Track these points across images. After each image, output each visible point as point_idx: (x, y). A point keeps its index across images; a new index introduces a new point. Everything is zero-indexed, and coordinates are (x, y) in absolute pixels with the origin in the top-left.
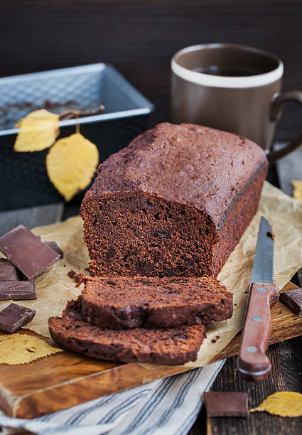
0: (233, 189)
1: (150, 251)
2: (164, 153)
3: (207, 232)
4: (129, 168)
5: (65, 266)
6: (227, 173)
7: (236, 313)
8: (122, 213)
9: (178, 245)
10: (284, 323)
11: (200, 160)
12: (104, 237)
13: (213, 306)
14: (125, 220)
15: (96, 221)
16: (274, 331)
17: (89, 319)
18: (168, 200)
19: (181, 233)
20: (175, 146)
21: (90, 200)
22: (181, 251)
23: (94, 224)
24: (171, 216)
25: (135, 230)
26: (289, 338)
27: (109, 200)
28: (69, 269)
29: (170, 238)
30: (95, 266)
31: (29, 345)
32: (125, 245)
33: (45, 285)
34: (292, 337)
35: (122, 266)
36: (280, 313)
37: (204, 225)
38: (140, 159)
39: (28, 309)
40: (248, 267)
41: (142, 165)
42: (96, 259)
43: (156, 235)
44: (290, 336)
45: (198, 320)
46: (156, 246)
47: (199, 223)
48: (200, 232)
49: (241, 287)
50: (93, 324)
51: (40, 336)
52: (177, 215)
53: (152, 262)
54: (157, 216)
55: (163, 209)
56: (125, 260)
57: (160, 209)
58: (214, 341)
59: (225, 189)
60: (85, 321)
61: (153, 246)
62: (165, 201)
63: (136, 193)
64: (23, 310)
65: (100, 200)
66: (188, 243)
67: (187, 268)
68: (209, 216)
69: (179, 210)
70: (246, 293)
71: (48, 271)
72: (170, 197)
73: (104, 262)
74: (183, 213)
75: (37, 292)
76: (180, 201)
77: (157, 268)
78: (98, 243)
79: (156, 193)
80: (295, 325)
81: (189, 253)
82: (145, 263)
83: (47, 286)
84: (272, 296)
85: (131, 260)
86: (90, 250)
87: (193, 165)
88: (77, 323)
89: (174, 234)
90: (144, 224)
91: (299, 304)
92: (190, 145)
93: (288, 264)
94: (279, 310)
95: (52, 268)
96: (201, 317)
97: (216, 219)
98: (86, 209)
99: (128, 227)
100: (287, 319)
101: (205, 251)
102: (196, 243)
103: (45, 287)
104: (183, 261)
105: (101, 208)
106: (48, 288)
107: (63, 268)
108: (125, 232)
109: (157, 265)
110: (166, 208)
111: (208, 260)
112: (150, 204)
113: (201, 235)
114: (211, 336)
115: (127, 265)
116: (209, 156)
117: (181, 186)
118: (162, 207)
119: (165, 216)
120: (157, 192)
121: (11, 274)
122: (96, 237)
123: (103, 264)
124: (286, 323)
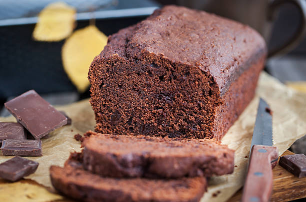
0: (235, 60)
1: (154, 114)
2: (170, 24)
3: (210, 93)
4: (136, 34)
5: (72, 131)
6: (231, 45)
7: (237, 172)
8: (128, 75)
9: (181, 107)
10: (284, 184)
11: (204, 31)
12: (110, 100)
13: (215, 159)
14: (131, 82)
15: (103, 84)
16: (274, 191)
17: (90, 168)
18: (173, 61)
19: (185, 95)
20: (182, 19)
21: (98, 62)
22: (184, 113)
23: (101, 86)
24: (175, 78)
25: (140, 92)
26: (288, 200)
27: (116, 63)
28: (76, 133)
29: (174, 99)
30: (101, 129)
31: (29, 192)
32: (130, 107)
33: (51, 145)
34: (291, 200)
35: (126, 129)
36: (280, 174)
37: (207, 87)
38: (147, 27)
39: (31, 161)
40: (247, 137)
41: (149, 32)
42: (102, 122)
43: (160, 98)
44: (289, 198)
45: (200, 172)
46: (160, 108)
47: (203, 84)
48: (204, 94)
49: (241, 152)
50: (94, 172)
51: (41, 186)
52: (182, 76)
53: (156, 124)
54: (161, 78)
55: (168, 70)
56: (129, 123)
57: (165, 71)
58: (215, 195)
59: (227, 58)
60: (86, 169)
61: (157, 108)
62: (170, 62)
63: (142, 54)
64: (27, 162)
65: (107, 63)
66: (191, 105)
67: (189, 131)
68: (213, 77)
69: (183, 71)
70: (246, 157)
71: (55, 135)
72: (175, 59)
73: (109, 125)
74: (188, 74)
75: (43, 151)
76: (184, 62)
77: (160, 131)
78: (104, 106)
79: (161, 55)
80: (295, 188)
81: (191, 115)
82: (149, 125)
83: (54, 146)
84: (272, 158)
85: (135, 123)
86: (96, 114)
87: (198, 34)
88: (79, 171)
89: (178, 96)
90: (149, 86)
91: (299, 166)
92: (195, 20)
93: (285, 137)
94: (279, 172)
95: (60, 132)
96: (203, 170)
97: (220, 82)
98: (94, 72)
99: (134, 89)
100: (286, 180)
101: (208, 113)
102: (199, 105)
103: (51, 147)
104: (186, 123)
105: (108, 71)
106: (54, 147)
107: (70, 132)
108: (130, 94)
109: (161, 127)
110: (171, 70)
111: (210, 122)
112: (155, 65)
113: (205, 96)
114: (212, 190)
115: (131, 129)
116: (214, 29)
117: (186, 50)
118: (167, 69)
119: (170, 77)
120: (163, 54)
121: (19, 134)
122: (102, 99)
123: (108, 127)
124: (286, 185)
